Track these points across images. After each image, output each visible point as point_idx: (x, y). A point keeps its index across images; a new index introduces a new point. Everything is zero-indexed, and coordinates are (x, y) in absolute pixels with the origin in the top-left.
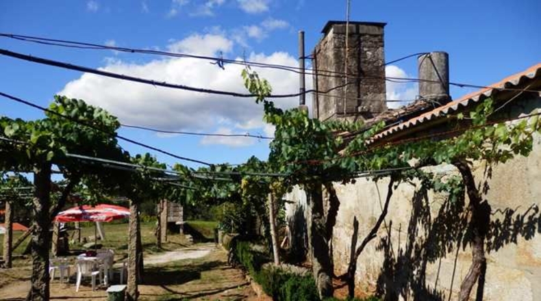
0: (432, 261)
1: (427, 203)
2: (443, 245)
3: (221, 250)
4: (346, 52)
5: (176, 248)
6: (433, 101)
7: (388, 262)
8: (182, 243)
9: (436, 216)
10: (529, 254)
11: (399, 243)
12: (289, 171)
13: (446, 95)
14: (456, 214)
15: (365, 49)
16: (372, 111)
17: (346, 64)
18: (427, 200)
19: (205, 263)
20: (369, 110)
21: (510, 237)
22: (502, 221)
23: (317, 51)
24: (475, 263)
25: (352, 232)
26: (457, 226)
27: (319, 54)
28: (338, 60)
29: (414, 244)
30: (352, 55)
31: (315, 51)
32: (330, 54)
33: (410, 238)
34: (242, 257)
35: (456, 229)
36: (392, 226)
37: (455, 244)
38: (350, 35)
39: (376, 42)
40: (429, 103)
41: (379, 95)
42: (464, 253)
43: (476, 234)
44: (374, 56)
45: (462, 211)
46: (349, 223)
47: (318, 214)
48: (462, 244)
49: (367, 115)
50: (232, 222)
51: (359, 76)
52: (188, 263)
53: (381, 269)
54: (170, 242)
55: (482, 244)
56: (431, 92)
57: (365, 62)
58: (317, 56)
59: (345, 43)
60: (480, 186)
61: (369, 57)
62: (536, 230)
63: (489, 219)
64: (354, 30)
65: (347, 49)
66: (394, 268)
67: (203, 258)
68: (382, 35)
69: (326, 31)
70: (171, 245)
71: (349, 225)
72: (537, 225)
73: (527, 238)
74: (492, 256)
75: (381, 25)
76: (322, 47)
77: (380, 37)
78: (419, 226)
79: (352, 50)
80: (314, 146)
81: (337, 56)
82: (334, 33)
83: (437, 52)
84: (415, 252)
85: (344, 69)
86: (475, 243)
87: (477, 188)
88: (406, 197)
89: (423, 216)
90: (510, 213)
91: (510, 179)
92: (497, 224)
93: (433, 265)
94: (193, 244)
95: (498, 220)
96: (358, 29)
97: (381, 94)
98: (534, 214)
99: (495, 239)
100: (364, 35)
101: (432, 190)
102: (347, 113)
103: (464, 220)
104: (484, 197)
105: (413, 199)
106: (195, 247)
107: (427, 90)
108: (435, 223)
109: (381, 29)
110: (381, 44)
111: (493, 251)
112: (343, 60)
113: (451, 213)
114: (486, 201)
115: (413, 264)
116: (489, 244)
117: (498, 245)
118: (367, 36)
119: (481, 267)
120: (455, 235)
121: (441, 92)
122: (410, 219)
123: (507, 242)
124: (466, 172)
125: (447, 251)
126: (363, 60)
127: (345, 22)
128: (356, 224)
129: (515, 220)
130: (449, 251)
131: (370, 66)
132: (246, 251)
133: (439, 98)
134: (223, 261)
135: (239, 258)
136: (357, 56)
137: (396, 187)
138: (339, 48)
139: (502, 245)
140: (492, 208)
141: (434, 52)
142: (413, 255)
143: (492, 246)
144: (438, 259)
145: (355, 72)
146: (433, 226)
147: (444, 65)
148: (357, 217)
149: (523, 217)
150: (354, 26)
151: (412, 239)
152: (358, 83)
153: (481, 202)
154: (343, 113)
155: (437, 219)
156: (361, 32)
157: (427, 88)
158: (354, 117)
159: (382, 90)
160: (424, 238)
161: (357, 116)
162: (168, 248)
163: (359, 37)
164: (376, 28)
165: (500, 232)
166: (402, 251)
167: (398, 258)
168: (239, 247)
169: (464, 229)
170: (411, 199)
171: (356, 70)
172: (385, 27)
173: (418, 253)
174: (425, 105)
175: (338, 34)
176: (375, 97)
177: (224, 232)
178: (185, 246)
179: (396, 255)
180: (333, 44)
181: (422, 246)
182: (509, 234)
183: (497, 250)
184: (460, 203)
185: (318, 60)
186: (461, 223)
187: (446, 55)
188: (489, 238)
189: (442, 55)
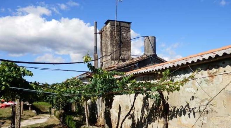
0: (150, 123)
1: (148, 102)
2: (154, 117)
3: (54, 118)
4: (115, 33)
5: (28, 118)
6: (149, 56)
7: (133, 124)
8: (31, 115)
9: (151, 107)
10: (180, 122)
11: (138, 116)
12: (100, 94)
13: (155, 54)
14: (158, 107)
15: (123, 33)
16: (125, 58)
17: (115, 38)
18: (148, 100)
19: (47, 126)
20: (124, 58)
21: (175, 116)
22: (172, 110)
23: (102, 31)
24: (164, 125)
25: (118, 111)
26: (158, 111)
27: (103, 32)
28: (112, 37)
29: (143, 117)
30: (117, 35)
31: (101, 31)
32: (108, 33)
33: (142, 114)
34: (69, 123)
35: (158, 112)
36: (135, 109)
37: (158, 118)
38: (117, 26)
39: (127, 30)
40: (148, 56)
41: (128, 52)
42: (161, 121)
43: (165, 114)
44: (127, 36)
45: (160, 106)
46: (117, 107)
47: (107, 106)
48: (160, 117)
49: (124, 60)
50: (60, 105)
51: (120, 44)
52: (39, 126)
53: (131, 127)
54: (24, 115)
55: (167, 118)
56: (149, 52)
57: (123, 38)
58: (102, 33)
59: (114, 29)
60: (166, 97)
61: (124, 36)
62: (182, 114)
63: (169, 109)
64: (118, 24)
65: (115, 32)
66: (136, 126)
67: (45, 123)
68: (130, 27)
69: (106, 23)
70: (25, 116)
71: (117, 108)
72: (182, 112)
73: (180, 116)
74: (170, 122)
75: (129, 23)
76: (104, 30)
77: (129, 28)
78: (145, 110)
79: (118, 33)
80: (110, 85)
81: (111, 35)
82: (110, 25)
83: (151, 36)
84: (144, 120)
85: (114, 40)
86: (164, 118)
87: (165, 98)
88: (140, 99)
89: (146, 106)
90: (175, 108)
91: (175, 96)
92: (171, 111)
93: (150, 125)
94: (37, 115)
95: (171, 110)
96: (120, 24)
97: (129, 52)
98: (182, 109)
99: (171, 116)
100: (122, 26)
101: (150, 98)
102: (115, 59)
103: (161, 109)
104: (167, 102)
105: (143, 100)
106: (38, 117)
107: (147, 51)
108: (151, 109)
109: (129, 25)
110: (129, 31)
111: (170, 120)
112: (114, 36)
113: (156, 106)
114: (168, 103)
115: (143, 125)
116: (169, 118)
117: (171, 119)
118: (124, 27)
119: (166, 126)
120: (158, 114)
121: (153, 52)
122: (142, 107)
123: (174, 118)
124: (161, 94)
125: (155, 120)
126: (122, 37)
127: (115, 21)
128: (120, 108)
129: (176, 110)
130: (156, 120)
131: (125, 40)
132: (71, 120)
133: (152, 55)
134: (56, 124)
135: (67, 123)
136: (119, 35)
137: (137, 96)
138: (112, 31)
139: (173, 118)
140: (170, 105)
141: (150, 36)
142: (143, 121)
143: (170, 119)
144: (152, 123)
145: (119, 42)
146: (150, 110)
147: (154, 41)
148: (120, 105)
149: (179, 109)
150: (118, 23)
151: (142, 115)
152: (120, 46)
153: (166, 103)
154: (114, 59)
155: (151, 108)
156: (121, 25)
157: (147, 50)
158: (118, 61)
159: (129, 50)
160: (147, 115)
161: (119, 60)
162: (24, 118)
163: (120, 27)
164: (127, 24)
165: (172, 114)
166: (139, 119)
167: (137, 122)
168: (67, 118)
169: (161, 112)
170: (142, 100)
171: (119, 41)
172: (131, 24)
173: (145, 120)
174: (147, 57)
175: (112, 25)
176: (127, 52)
177: (55, 109)
178: (33, 116)
179: (136, 121)
180: (109, 29)
181: (147, 118)
182: (175, 115)
183: (171, 120)
184: (159, 103)
185: (102, 34)
186: (160, 110)
187: (155, 38)
188: (169, 116)
189: (153, 37)
